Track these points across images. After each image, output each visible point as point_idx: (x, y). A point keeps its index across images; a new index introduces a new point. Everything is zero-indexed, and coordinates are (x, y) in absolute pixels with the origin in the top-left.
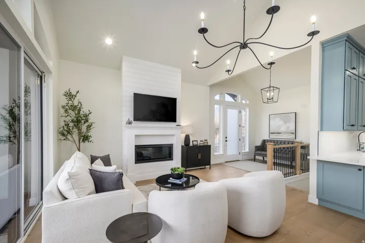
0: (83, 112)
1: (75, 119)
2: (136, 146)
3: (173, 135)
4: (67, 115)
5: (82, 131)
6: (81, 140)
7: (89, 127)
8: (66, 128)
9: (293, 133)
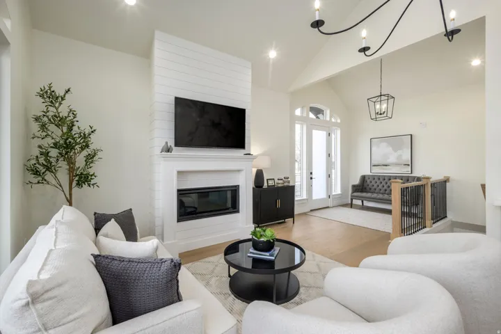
0: (79, 128)
1: (62, 142)
2: (179, 191)
3: (239, 171)
4: (45, 134)
5: (77, 165)
6: (74, 183)
7: (90, 158)
8: (42, 160)
9: (409, 165)
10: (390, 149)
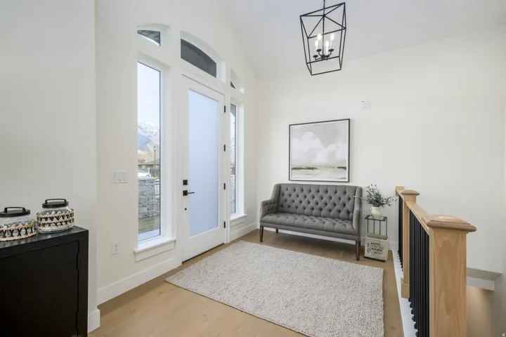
9: (345, 168)
10: (317, 143)
